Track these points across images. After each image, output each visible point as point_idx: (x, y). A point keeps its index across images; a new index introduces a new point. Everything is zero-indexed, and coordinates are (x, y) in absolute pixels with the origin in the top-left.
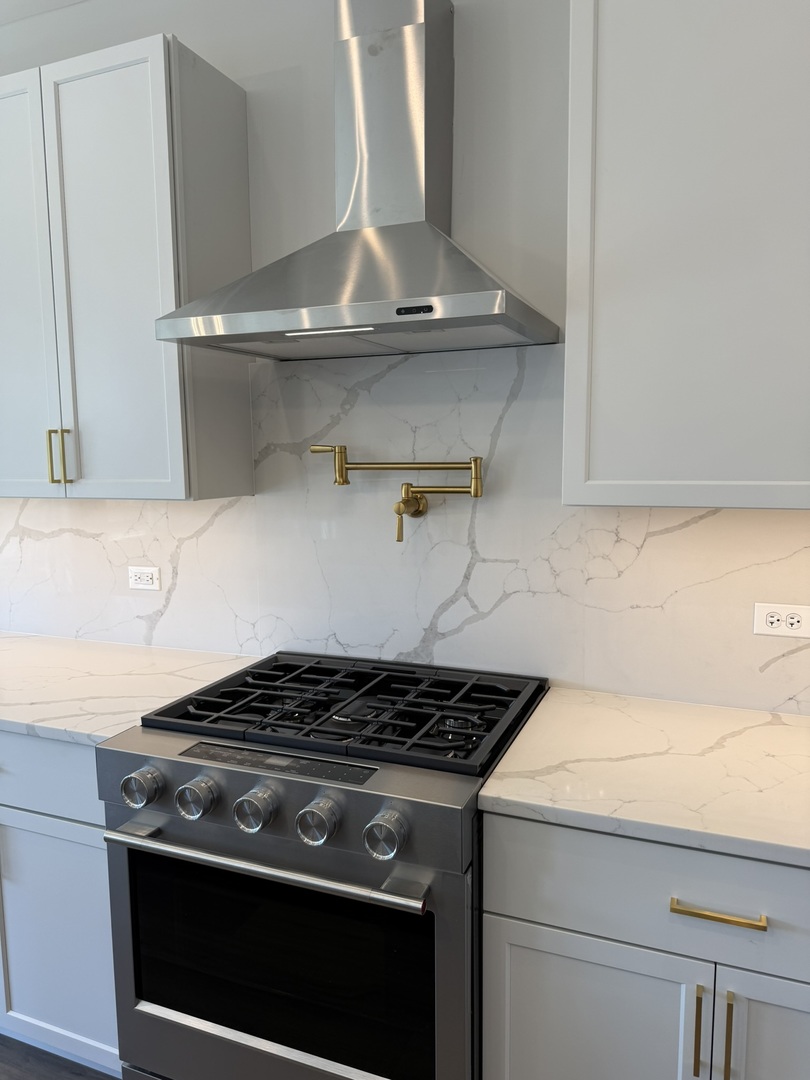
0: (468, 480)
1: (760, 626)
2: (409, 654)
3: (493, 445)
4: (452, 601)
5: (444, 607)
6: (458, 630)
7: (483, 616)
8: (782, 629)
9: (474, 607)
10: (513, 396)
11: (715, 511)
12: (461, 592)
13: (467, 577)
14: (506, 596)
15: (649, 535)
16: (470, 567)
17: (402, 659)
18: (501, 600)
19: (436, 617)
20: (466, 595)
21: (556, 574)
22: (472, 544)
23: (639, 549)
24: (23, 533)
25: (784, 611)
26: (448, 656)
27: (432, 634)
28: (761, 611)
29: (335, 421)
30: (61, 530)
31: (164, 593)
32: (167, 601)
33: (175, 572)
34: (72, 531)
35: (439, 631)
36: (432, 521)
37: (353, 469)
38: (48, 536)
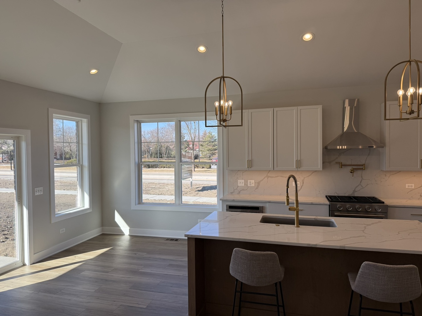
0: (361, 167)
1: (407, 187)
3: (365, 162)
4: (358, 186)
6: (359, 190)
8: (410, 187)
9: (362, 187)
10: (369, 155)
11: (400, 171)
13: (361, 182)
14: (368, 185)
15: (390, 175)
16: (361, 180)
17: (349, 196)
19: (355, 188)
20: (361, 185)
21: (376, 181)
22: (362, 177)
23: (389, 177)
24: (268, 177)
25: (410, 185)
26: (356, 195)
27: (354, 191)
28: (407, 185)
29: (337, 158)
30: (278, 176)
31: (301, 187)
32: (301, 188)
33: (303, 183)
34: (280, 176)
35: (356, 190)
36: (355, 174)
37: (342, 166)
38: (274, 177)
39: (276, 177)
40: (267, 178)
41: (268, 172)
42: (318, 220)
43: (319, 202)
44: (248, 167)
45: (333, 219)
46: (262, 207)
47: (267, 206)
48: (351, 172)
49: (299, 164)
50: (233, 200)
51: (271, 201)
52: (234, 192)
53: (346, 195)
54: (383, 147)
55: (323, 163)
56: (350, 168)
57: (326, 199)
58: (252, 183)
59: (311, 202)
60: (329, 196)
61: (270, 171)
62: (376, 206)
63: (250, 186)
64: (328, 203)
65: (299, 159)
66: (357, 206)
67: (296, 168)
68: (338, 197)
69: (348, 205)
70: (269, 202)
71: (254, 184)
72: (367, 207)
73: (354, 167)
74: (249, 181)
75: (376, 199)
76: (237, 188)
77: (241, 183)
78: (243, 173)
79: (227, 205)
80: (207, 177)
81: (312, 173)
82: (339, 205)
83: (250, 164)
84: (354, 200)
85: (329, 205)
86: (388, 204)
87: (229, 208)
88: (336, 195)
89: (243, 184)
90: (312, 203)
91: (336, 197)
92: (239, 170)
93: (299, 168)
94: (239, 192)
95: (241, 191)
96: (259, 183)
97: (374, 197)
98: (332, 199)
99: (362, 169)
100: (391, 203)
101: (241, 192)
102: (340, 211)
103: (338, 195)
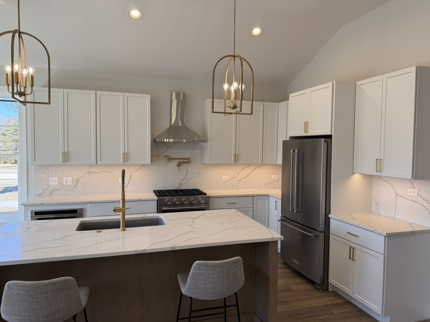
0: (187, 161)
1: (223, 179)
2: (177, 188)
3: (190, 156)
4: (184, 179)
5: (183, 180)
6: (185, 183)
7: (188, 181)
8: (226, 179)
10: (193, 149)
12: (185, 177)
13: (186, 175)
14: (192, 177)
17: (176, 189)
18: (191, 178)
19: (181, 182)
20: (186, 178)
21: (199, 174)
22: (187, 170)
23: (210, 170)
24: (90, 173)
25: (226, 176)
26: (183, 188)
27: (181, 184)
28: (223, 177)
29: (165, 152)
30: (102, 172)
31: (128, 182)
32: (128, 184)
33: (131, 178)
34: (104, 171)
35: (182, 184)
36: (181, 167)
37: (170, 159)
38: (98, 173)
39: (99, 172)
40: (88, 174)
41: (90, 167)
42: (146, 218)
43: (148, 198)
44: (63, 160)
45: (162, 216)
46: (81, 210)
47: (88, 207)
48: (178, 166)
49: (126, 157)
50: (41, 203)
51: (92, 201)
52: (43, 193)
53: (173, 189)
54: (205, 141)
55: (152, 156)
56: (176, 162)
57: (154, 194)
58: (68, 180)
59: (138, 198)
60: (156, 191)
61: (92, 165)
62: (200, 197)
63: (66, 184)
64: (156, 198)
65: (126, 152)
66: (183, 199)
67: (123, 162)
68: (166, 191)
69: (175, 199)
70: (91, 203)
71: (71, 182)
72: (192, 199)
73: (181, 161)
74: (64, 178)
75: (199, 190)
76: (48, 188)
77: (53, 181)
78: (56, 168)
79: (32, 212)
80: (11, 175)
81: (140, 167)
82: (166, 199)
83: (66, 157)
84: (181, 193)
85: (157, 200)
86: (209, 195)
87: (35, 215)
88: (164, 189)
89: (57, 182)
90: (140, 199)
91: (164, 191)
92: (50, 165)
93: (126, 162)
94: (51, 193)
95: (53, 191)
96: (77, 181)
97: (197, 189)
98: (159, 193)
99: (188, 162)
100: (212, 194)
101: (53, 193)
102: (168, 205)
103: (165, 189)
